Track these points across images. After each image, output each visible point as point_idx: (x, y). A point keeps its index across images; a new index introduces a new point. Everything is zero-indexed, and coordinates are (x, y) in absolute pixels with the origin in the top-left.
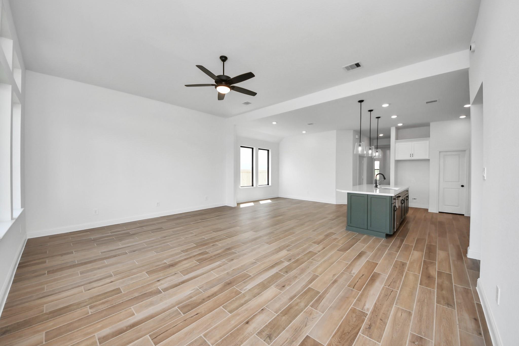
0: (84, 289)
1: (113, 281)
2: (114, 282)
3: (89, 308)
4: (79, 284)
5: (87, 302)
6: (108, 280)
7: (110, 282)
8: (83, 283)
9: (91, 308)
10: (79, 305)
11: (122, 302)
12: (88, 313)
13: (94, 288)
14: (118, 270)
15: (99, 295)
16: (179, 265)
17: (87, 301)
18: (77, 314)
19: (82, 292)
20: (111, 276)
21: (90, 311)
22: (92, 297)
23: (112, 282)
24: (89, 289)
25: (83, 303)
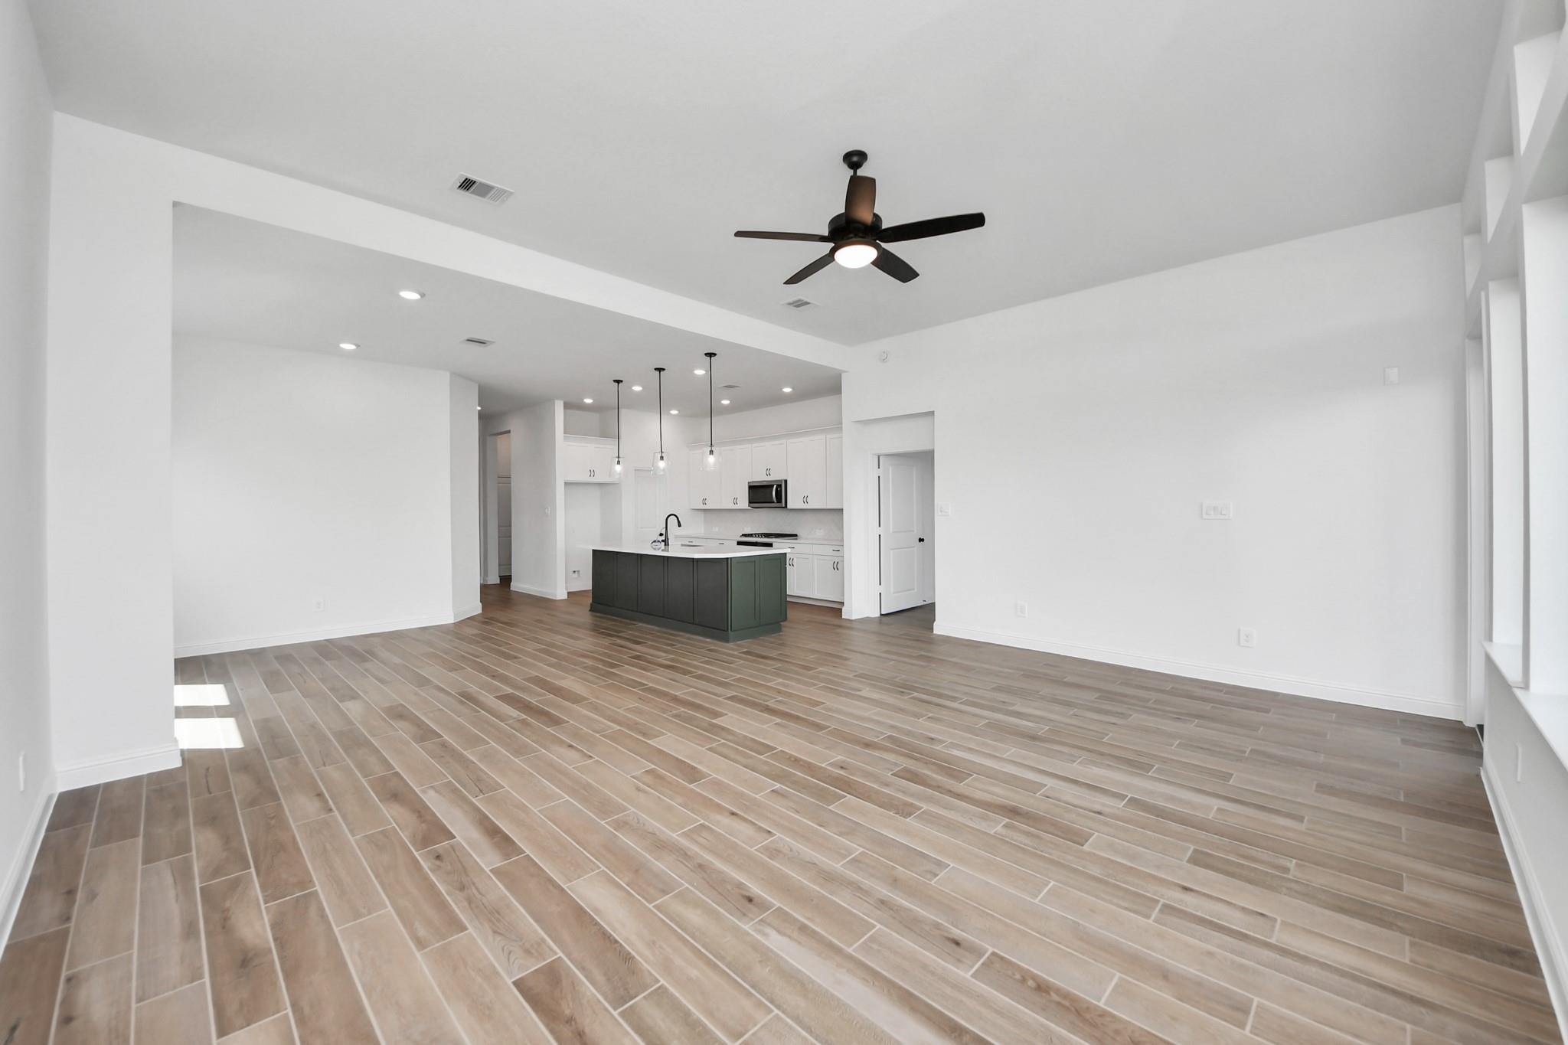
0: (1274, 927)
1: (1180, 889)
2: (1183, 884)
3: (1291, 872)
4: (1278, 957)
5: (1287, 888)
6: (1190, 903)
7: (1189, 893)
8: (1266, 953)
9: (1286, 870)
10: (1309, 894)
11: (1216, 834)
12: (1297, 864)
13: (1243, 909)
14: (1126, 909)
15: (1250, 881)
16: (1000, 800)
17: (1284, 889)
18: (1322, 879)
19: (1284, 923)
20: (1168, 909)
21: (1292, 864)
22: (1267, 889)
23: (1186, 889)
24: (1259, 917)
25: (1296, 892)
